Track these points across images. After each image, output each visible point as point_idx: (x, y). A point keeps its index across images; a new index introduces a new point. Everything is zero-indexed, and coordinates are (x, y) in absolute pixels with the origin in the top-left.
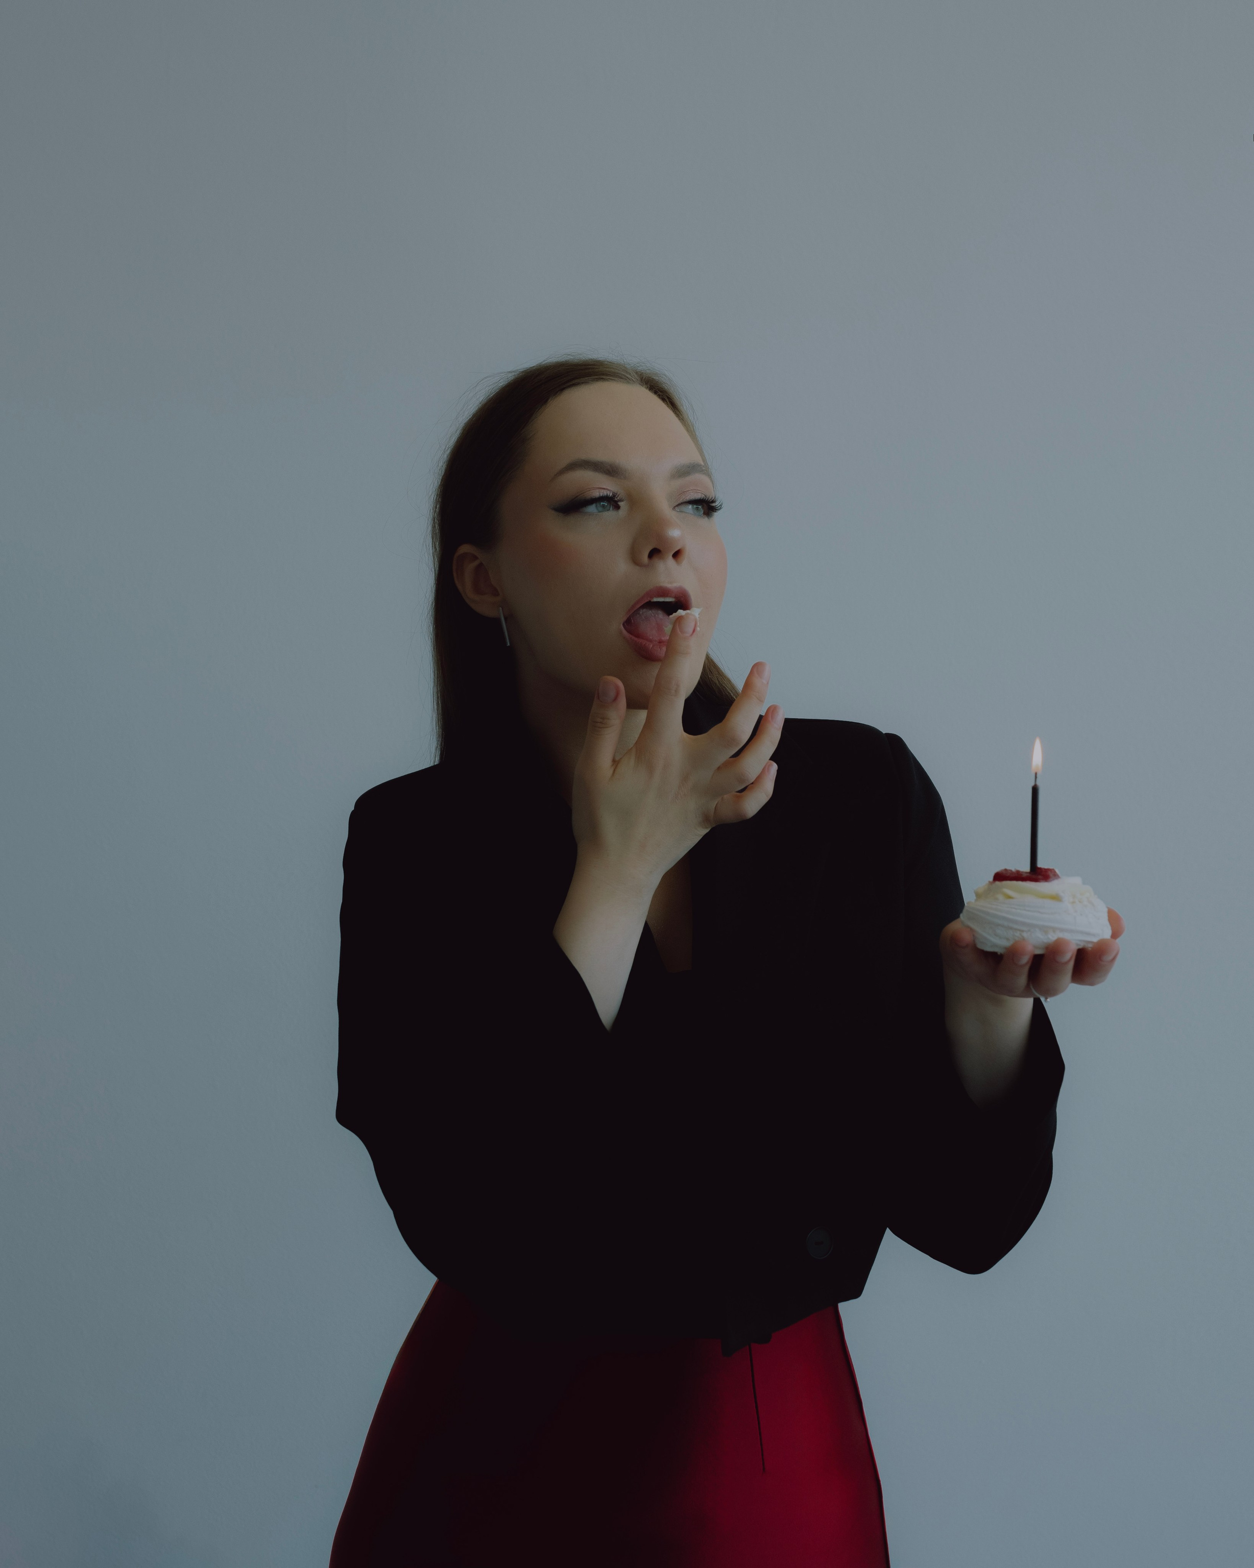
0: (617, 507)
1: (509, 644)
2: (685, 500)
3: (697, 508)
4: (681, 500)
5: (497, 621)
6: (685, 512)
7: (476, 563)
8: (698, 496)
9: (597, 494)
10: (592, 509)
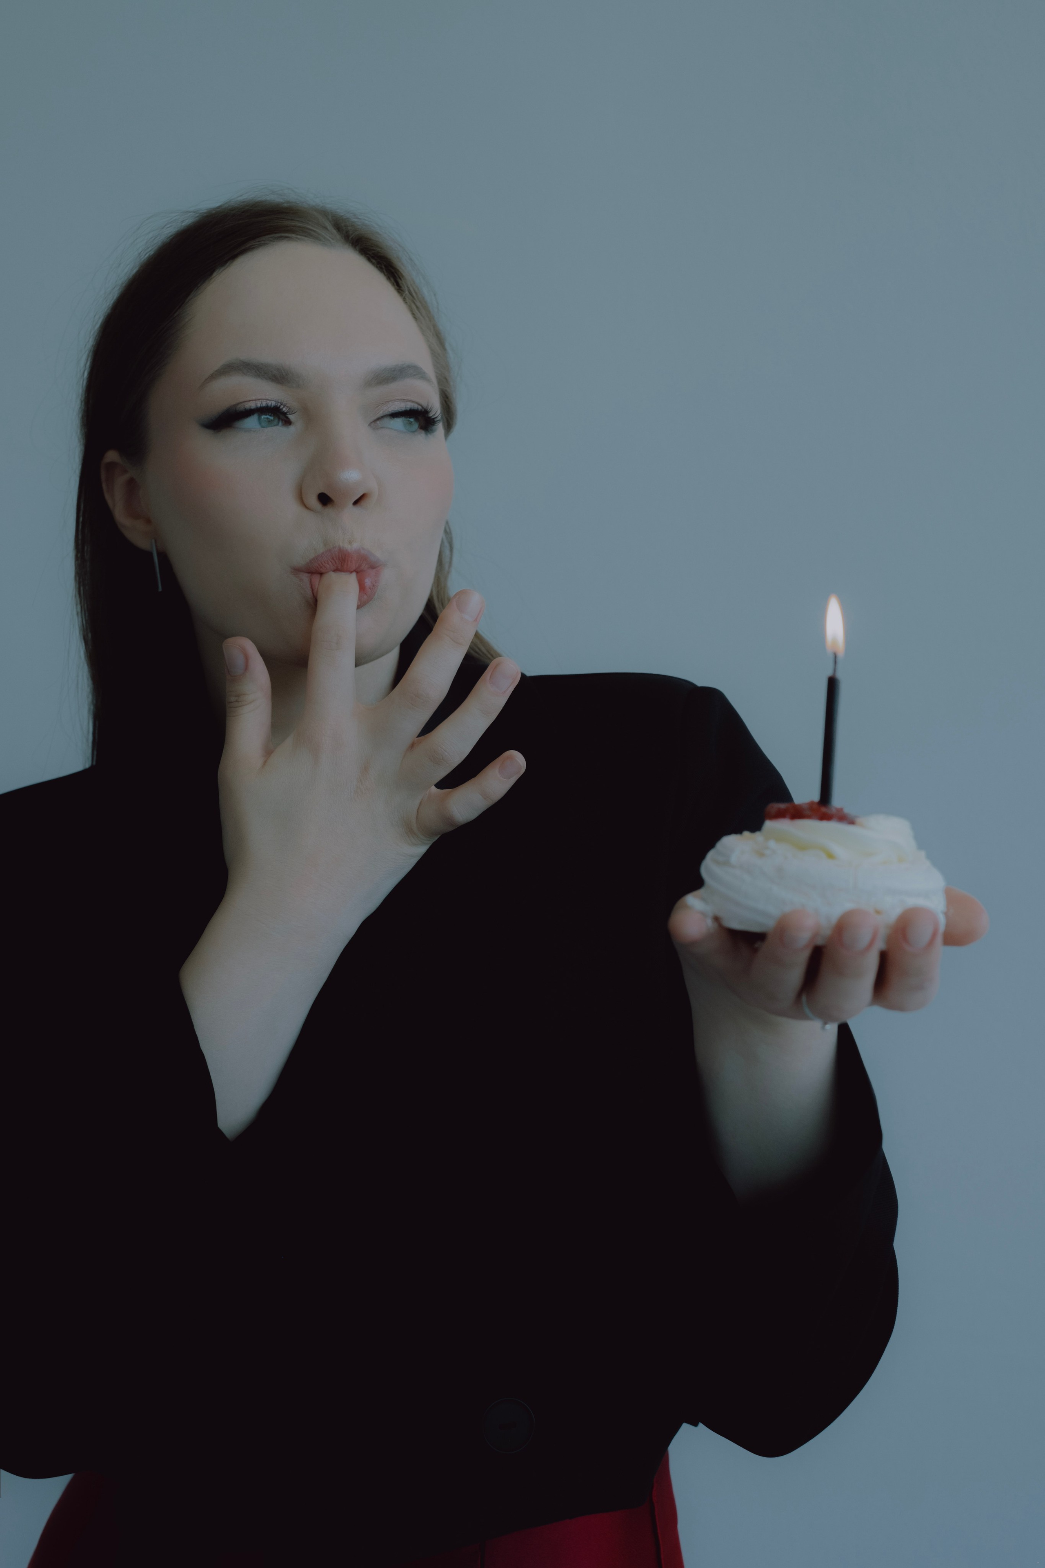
0: (288, 422)
1: (160, 589)
2: (386, 413)
3: (411, 423)
4: (381, 412)
5: (150, 554)
6: (389, 428)
7: (126, 477)
8: (409, 406)
9: (252, 405)
10: (251, 422)
